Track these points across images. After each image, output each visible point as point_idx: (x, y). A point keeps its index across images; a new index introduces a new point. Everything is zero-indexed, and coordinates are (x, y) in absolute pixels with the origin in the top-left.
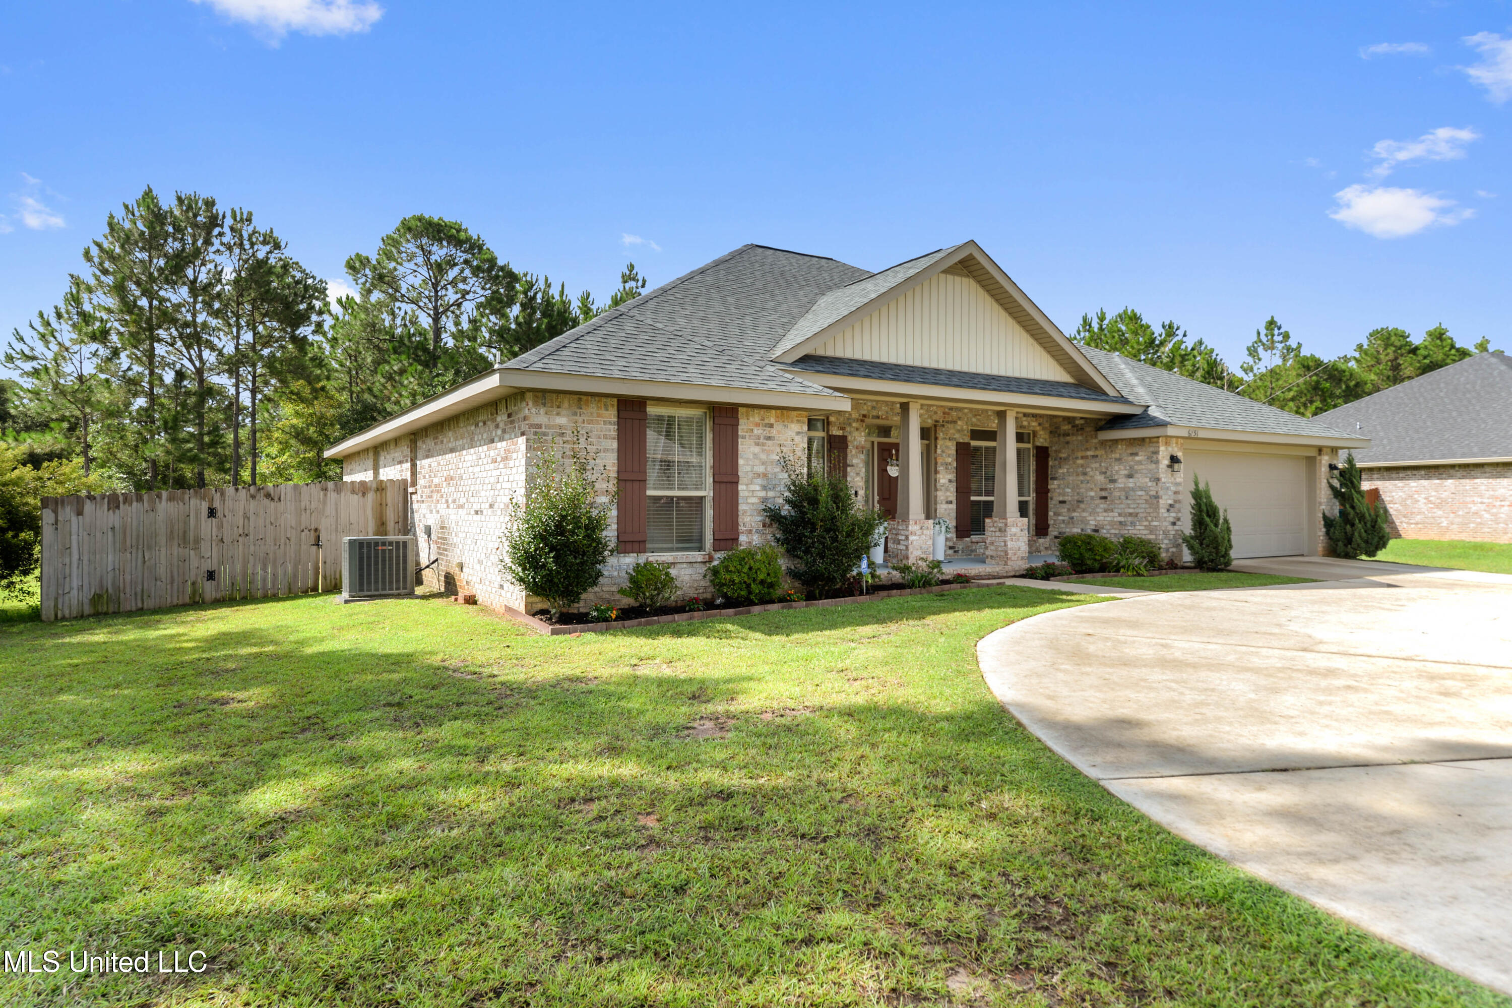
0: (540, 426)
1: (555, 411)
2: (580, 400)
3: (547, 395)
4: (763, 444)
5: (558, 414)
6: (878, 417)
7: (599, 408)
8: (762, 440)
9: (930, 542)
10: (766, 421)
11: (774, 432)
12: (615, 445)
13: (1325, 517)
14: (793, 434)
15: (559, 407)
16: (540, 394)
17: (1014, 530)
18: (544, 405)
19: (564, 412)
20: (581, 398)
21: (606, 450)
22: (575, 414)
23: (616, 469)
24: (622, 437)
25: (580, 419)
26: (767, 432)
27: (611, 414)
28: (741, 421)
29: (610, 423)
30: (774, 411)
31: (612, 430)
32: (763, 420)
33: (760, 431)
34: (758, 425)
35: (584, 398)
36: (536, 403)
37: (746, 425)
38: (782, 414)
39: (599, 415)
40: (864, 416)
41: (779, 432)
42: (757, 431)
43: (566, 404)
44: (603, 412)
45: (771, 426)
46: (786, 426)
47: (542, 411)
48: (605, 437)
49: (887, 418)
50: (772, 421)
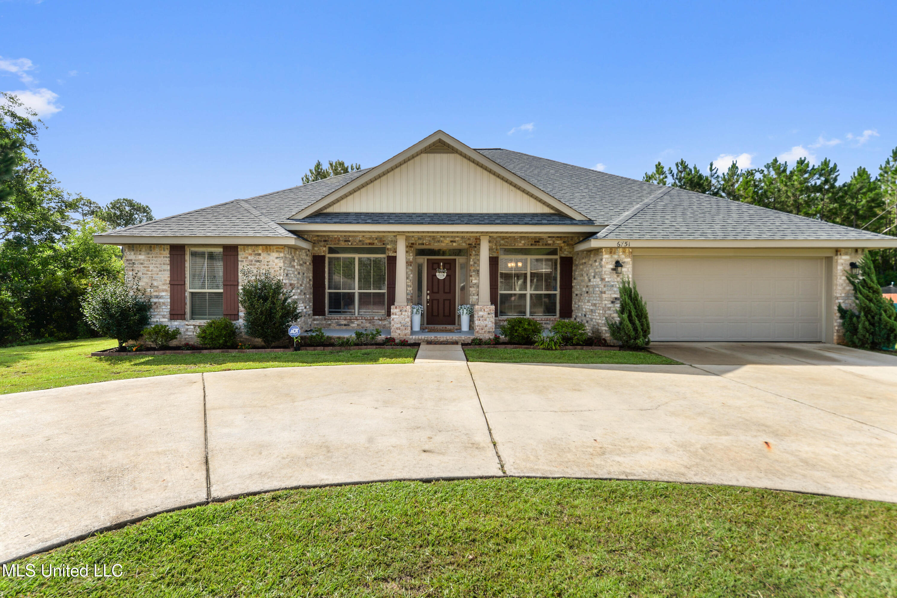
0: (131, 260)
1: (139, 252)
2: (151, 247)
3: (135, 246)
4: (254, 265)
5: (140, 254)
6: (423, 244)
7: (160, 250)
8: (253, 262)
9: (408, 320)
10: (256, 252)
11: (261, 258)
12: (169, 268)
13: (840, 309)
14: (274, 258)
15: (140, 251)
16: (131, 246)
17: (481, 313)
18: (133, 250)
19: (143, 253)
20: (150, 247)
21: (164, 270)
22: (148, 254)
23: (169, 279)
24: (172, 264)
25: (151, 256)
26: (257, 258)
27: (167, 253)
28: (240, 253)
29: (166, 257)
30: (261, 247)
31: (167, 261)
32: (254, 251)
33: (252, 258)
34: (251, 254)
35: (153, 246)
36: (129, 250)
37: (242, 255)
38: (266, 248)
39: (160, 254)
40: (413, 244)
41: (264, 258)
42: (250, 258)
43: (144, 250)
44: (162, 252)
45: (260, 255)
46: (269, 254)
47: (132, 253)
48: (164, 264)
49: (430, 244)
50: (260, 252)
